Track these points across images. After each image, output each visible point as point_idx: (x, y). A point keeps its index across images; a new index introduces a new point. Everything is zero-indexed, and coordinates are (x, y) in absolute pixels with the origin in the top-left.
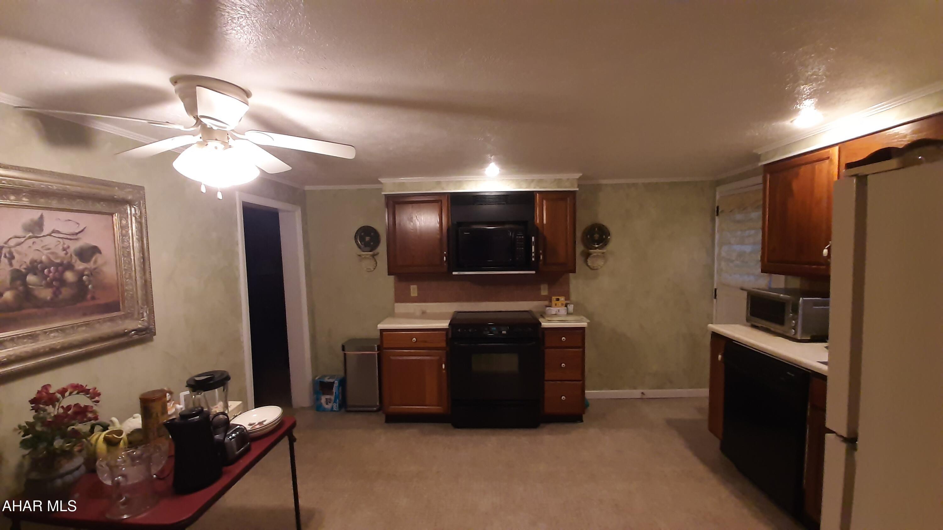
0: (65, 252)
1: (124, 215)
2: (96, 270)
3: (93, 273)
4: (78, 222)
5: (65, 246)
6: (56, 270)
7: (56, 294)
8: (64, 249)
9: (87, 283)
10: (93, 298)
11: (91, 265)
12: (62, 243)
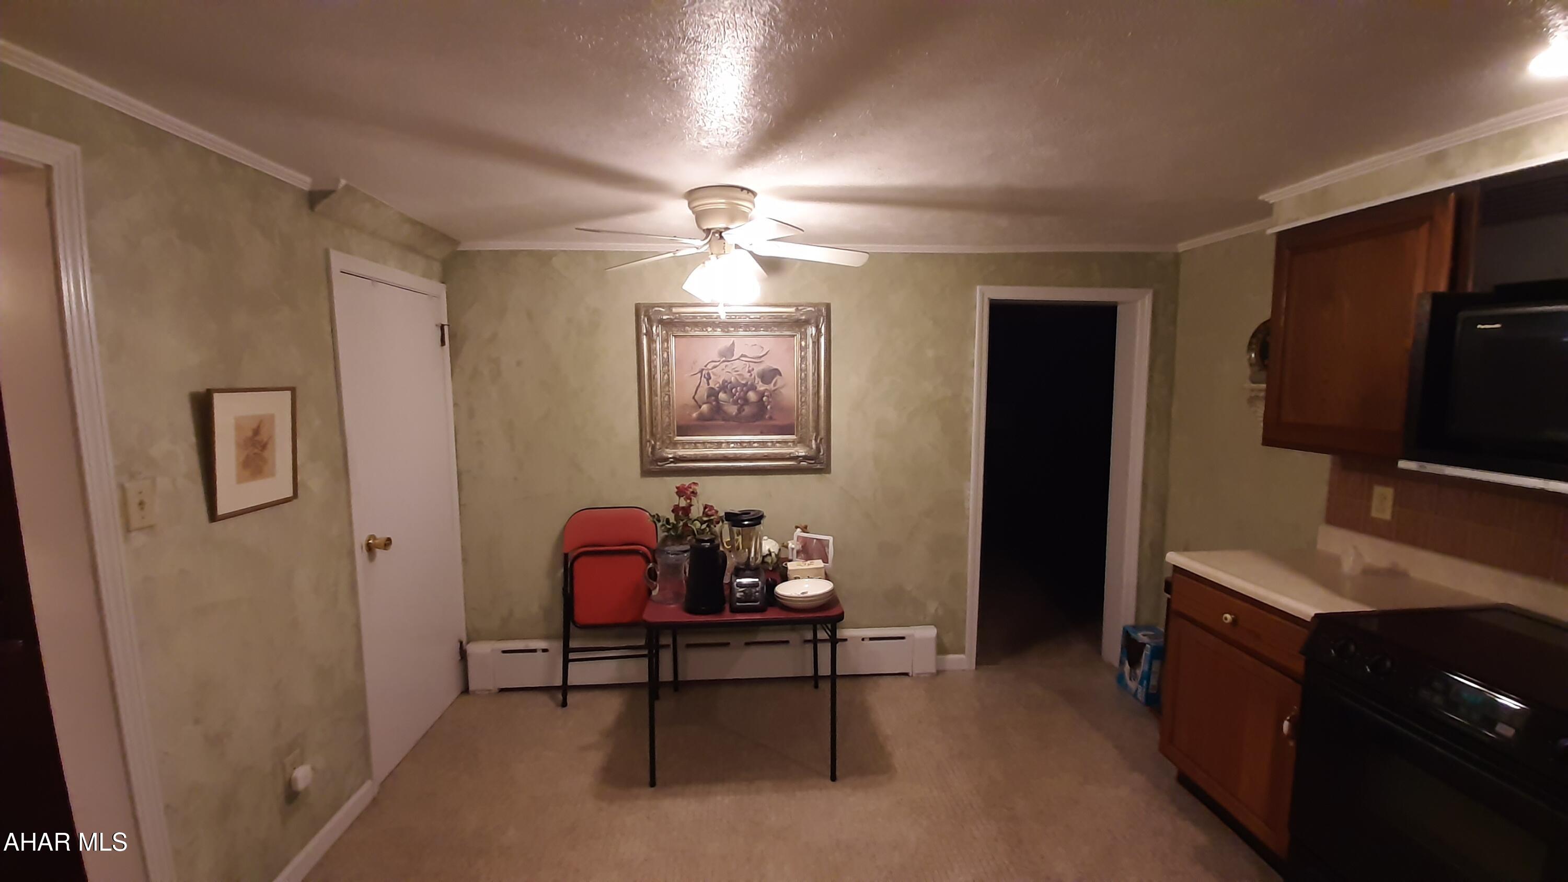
0: (749, 374)
1: (804, 337)
2: (776, 392)
3: (773, 394)
4: (763, 346)
5: (751, 369)
6: (742, 390)
7: (740, 410)
8: (749, 372)
9: (766, 404)
10: (771, 418)
11: (771, 387)
12: (748, 366)
